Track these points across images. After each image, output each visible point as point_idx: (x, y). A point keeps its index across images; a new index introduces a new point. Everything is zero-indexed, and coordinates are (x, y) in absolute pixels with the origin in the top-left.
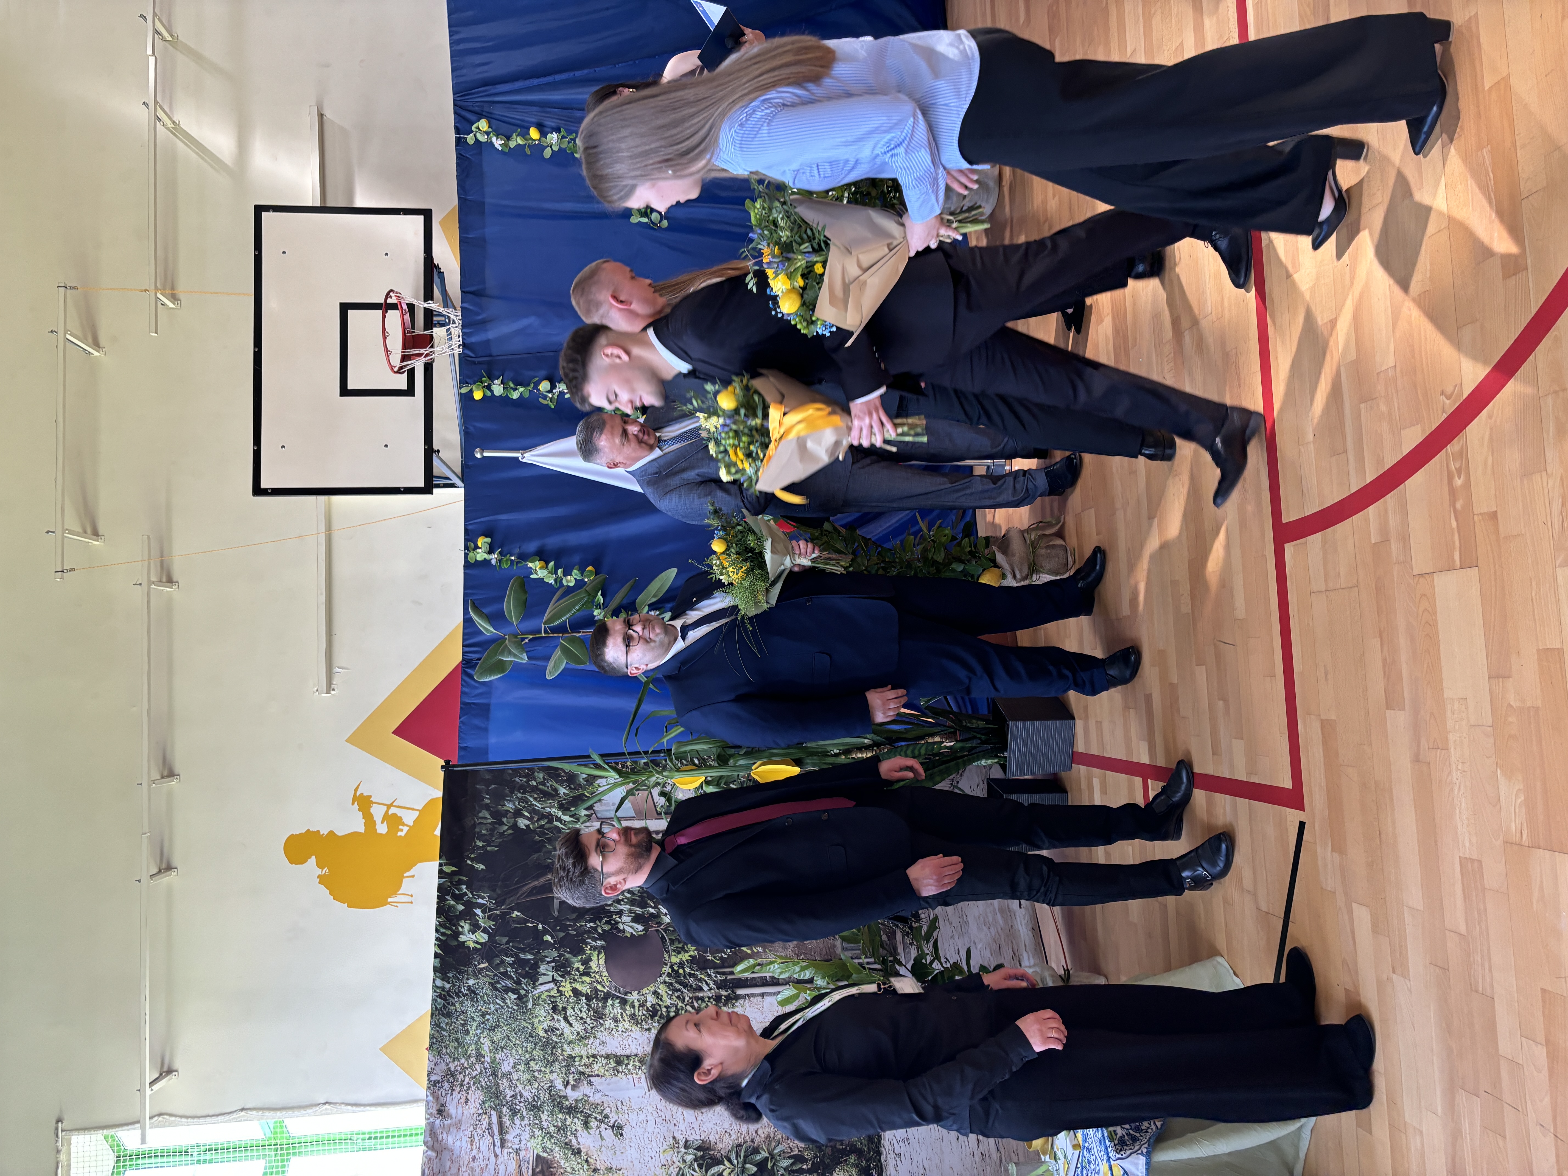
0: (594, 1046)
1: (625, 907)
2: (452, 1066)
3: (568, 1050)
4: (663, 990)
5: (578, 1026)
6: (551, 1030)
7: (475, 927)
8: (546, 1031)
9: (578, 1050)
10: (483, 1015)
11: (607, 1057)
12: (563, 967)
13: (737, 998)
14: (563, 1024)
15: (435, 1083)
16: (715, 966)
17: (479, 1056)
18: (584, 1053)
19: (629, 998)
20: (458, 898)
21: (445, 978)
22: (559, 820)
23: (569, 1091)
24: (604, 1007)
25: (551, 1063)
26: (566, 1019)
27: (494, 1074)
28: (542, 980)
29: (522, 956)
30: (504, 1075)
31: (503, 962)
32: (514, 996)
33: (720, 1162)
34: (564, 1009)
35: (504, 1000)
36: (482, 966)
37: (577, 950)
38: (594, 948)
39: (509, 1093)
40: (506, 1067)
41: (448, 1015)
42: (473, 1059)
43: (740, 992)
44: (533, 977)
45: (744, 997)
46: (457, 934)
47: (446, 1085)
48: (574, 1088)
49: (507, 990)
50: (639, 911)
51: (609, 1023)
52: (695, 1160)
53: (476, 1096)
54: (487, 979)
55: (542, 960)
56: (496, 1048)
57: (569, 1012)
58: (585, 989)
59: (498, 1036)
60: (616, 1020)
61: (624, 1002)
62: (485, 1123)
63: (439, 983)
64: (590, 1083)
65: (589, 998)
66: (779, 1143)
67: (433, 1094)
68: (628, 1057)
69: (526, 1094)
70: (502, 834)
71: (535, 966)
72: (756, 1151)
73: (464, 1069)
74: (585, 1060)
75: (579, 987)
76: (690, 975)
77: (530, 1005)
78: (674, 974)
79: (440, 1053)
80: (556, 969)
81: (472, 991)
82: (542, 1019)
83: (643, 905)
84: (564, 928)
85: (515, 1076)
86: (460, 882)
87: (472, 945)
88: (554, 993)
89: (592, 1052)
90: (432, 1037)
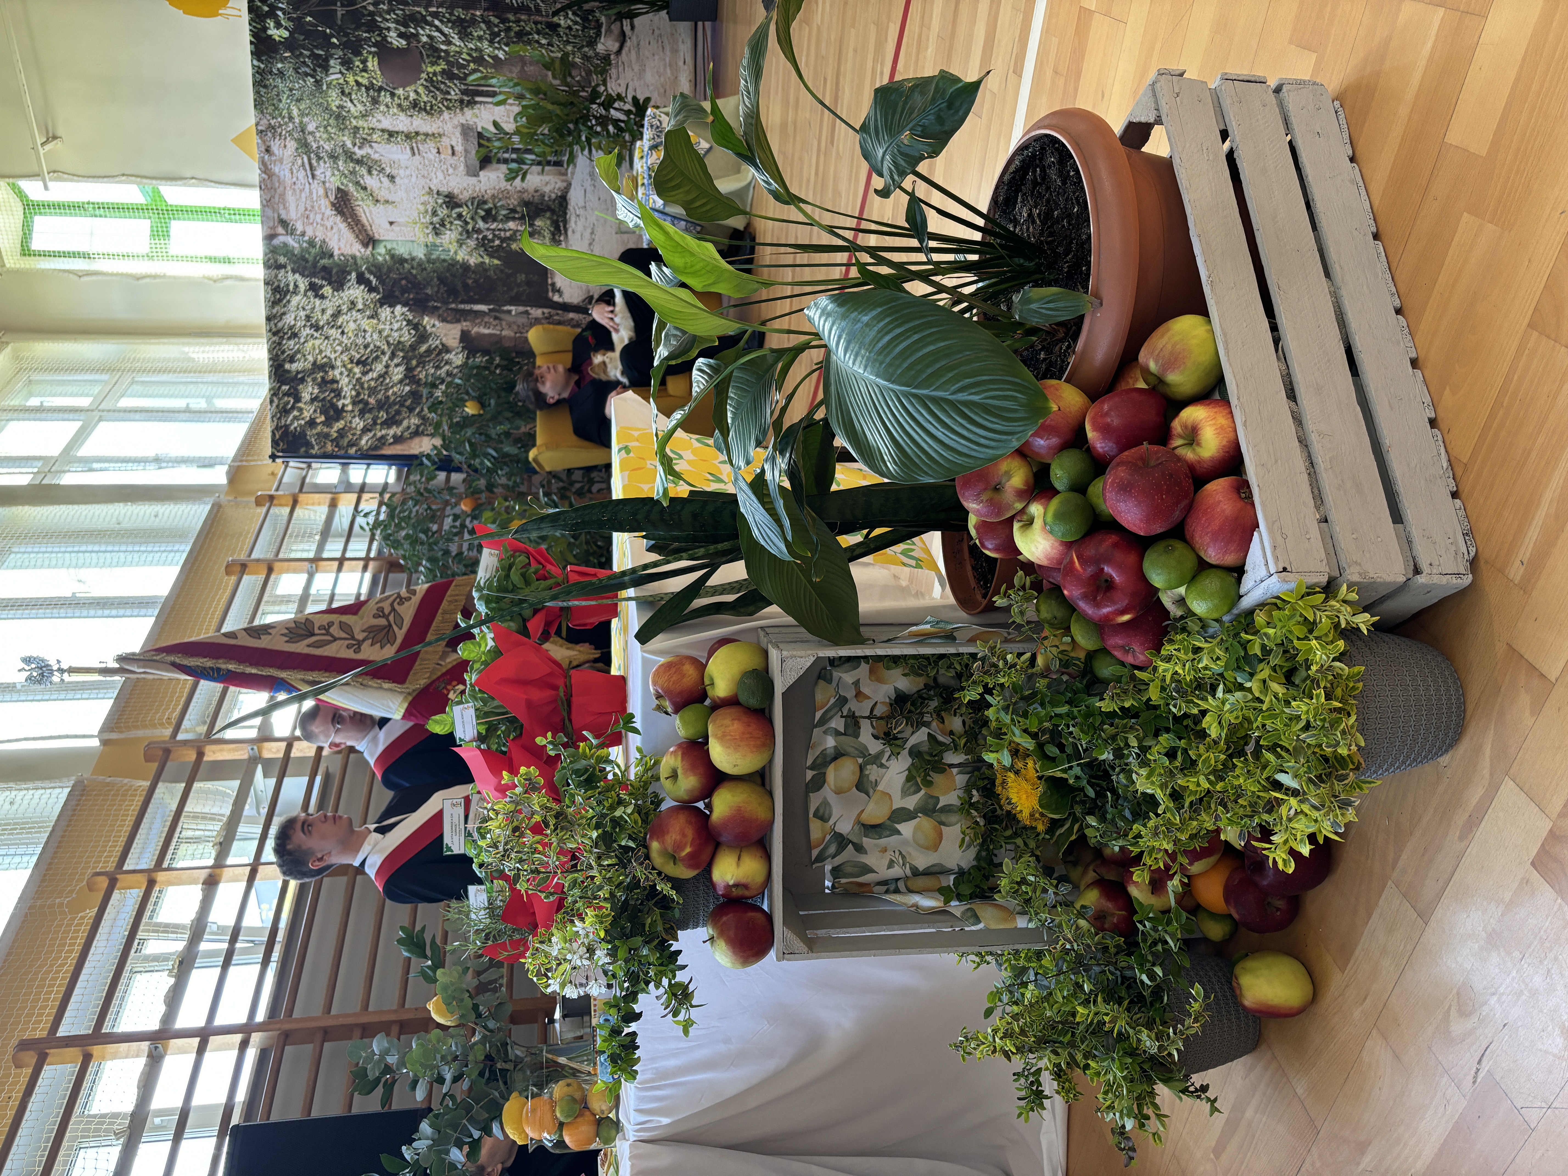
0: (373, 122)
1: (392, 25)
2: (273, 122)
3: (354, 123)
4: (421, 90)
5: (360, 107)
6: (340, 107)
7: (278, 25)
8: (337, 108)
9: (361, 123)
10: (291, 90)
11: (383, 131)
12: (347, 64)
13: (476, 103)
14: (349, 104)
15: (262, 131)
16: (459, 78)
17: (291, 118)
18: (365, 125)
19: (396, 92)
21: (259, 60)
23: (356, 149)
24: (379, 96)
25: (343, 130)
26: (351, 101)
27: (303, 131)
28: (332, 70)
29: (316, 52)
30: (310, 133)
31: (301, 54)
32: (312, 80)
33: (460, 206)
34: (350, 94)
35: (305, 81)
36: (286, 55)
37: (358, 53)
38: (369, 53)
39: (314, 145)
40: (311, 127)
41: (265, 87)
42: (286, 120)
43: (478, 99)
44: (326, 68)
45: (481, 103)
46: (265, 29)
47: (269, 134)
48: (360, 148)
49: (306, 74)
50: (403, 29)
51: (382, 108)
52: (444, 202)
53: (292, 145)
54: (291, 65)
55: (331, 56)
56: (302, 114)
57: (353, 96)
58: (365, 82)
59: (302, 107)
60: (387, 106)
61: (393, 95)
62: (300, 162)
63: (256, 63)
64: (371, 146)
65: (367, 89)
66: (500, 200)
67: (261, 138)
68: (397, 133)
69: (327, 147)
71: (326, 60)
72: (485, 202)
73: (280, 126)
74: (366, 131)
75: (360, 79)
76: (442, 83)
77: (325, 87)
78: (430, 80)
79: (262, 112)
80: (342, 64)
81: (281, 73)
82: (334, 99)
83: (407, 26)
84: (346, 35)
85: (318, 135)
87: (277, 39)
88: (341, 81)
89: (371, 126)
90: (255, 100)
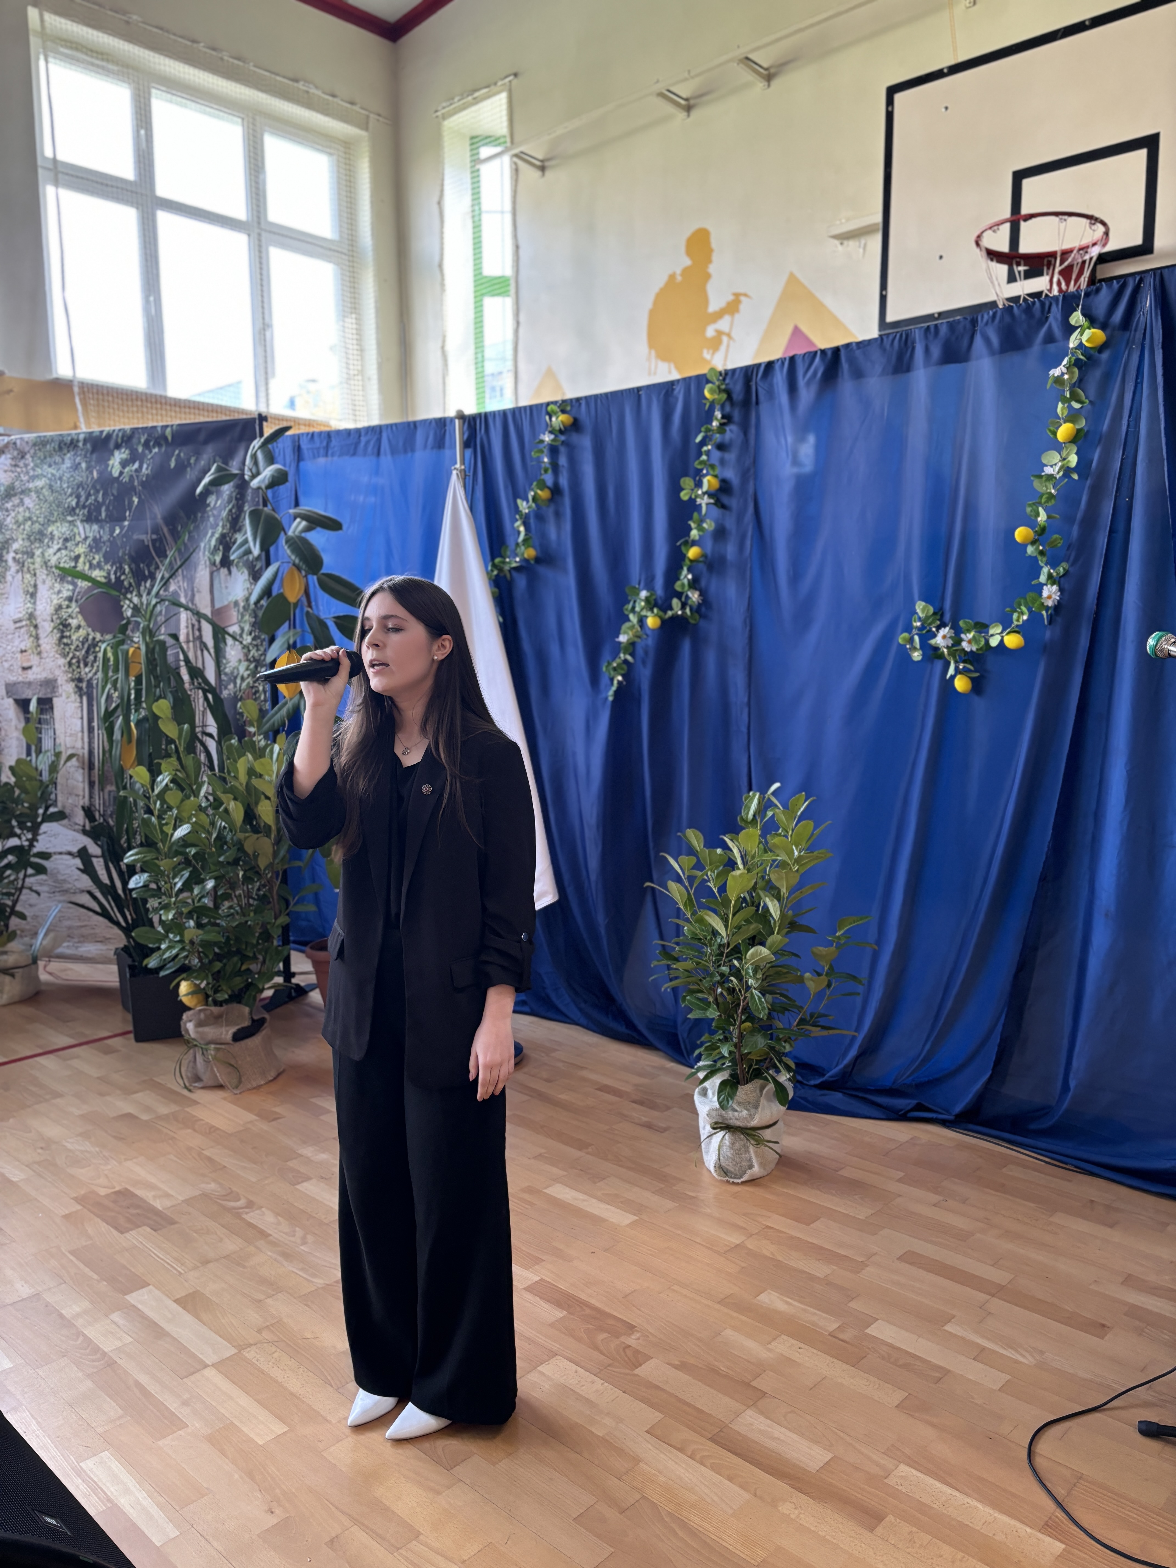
0: (42, 574)
2: (28, 456)
3: (38, 552)
4: (82, 632)
5: (54, 560)
6: (52, 538)
7: (124, 464)
8: (51, 533)
9: (38, 560)
10: (60, 479)
11: (35, 586)
12: (96, 545)
14: (56, 547)
17: (33, 478)
18: (37, 566)
19: (74, 604)
20: (146, 445)
21: (85, 441)
22: (212, 535)
23: (12, 554)
24: (67, 582)
25: (29, 539)
26: (59, 550)
27: (23, 492)
28: (87, 526)
29: (103, 509)
30: (22, 501)
31: (98, 491)
32: (74, 503)
34: (66, 548)
35: (71, 495)
36: (95, 474)
37: (108, 558)
39: (9, 505)
40: (27, 501)
41: (60, 448)
42: (31, 473)
43: (85, 699)
44: (88, 520)
46: (118, 448)
48: (14, 558)
49: (78, 497)
51: (57, 586)
54: (85, 479)
55: (101, 527)
56: (38, 491)
57: (64, 552)
59: (46, 492)
60: (59, 592)
61: (70, 599)
64: (18, 572)
68: (34, 603)
71: (97, 520)
74: (32, 567)
75: (81, 560)
76: (95, 658)
77: (69, 518)
78: (95, 643)
80: (95, 539)
81: (76, 467)
82: (59, 529)
84: (124, 545)
85: (21, 509)
86: (159, 446)
87: (111, 462)
89: (38, 572)
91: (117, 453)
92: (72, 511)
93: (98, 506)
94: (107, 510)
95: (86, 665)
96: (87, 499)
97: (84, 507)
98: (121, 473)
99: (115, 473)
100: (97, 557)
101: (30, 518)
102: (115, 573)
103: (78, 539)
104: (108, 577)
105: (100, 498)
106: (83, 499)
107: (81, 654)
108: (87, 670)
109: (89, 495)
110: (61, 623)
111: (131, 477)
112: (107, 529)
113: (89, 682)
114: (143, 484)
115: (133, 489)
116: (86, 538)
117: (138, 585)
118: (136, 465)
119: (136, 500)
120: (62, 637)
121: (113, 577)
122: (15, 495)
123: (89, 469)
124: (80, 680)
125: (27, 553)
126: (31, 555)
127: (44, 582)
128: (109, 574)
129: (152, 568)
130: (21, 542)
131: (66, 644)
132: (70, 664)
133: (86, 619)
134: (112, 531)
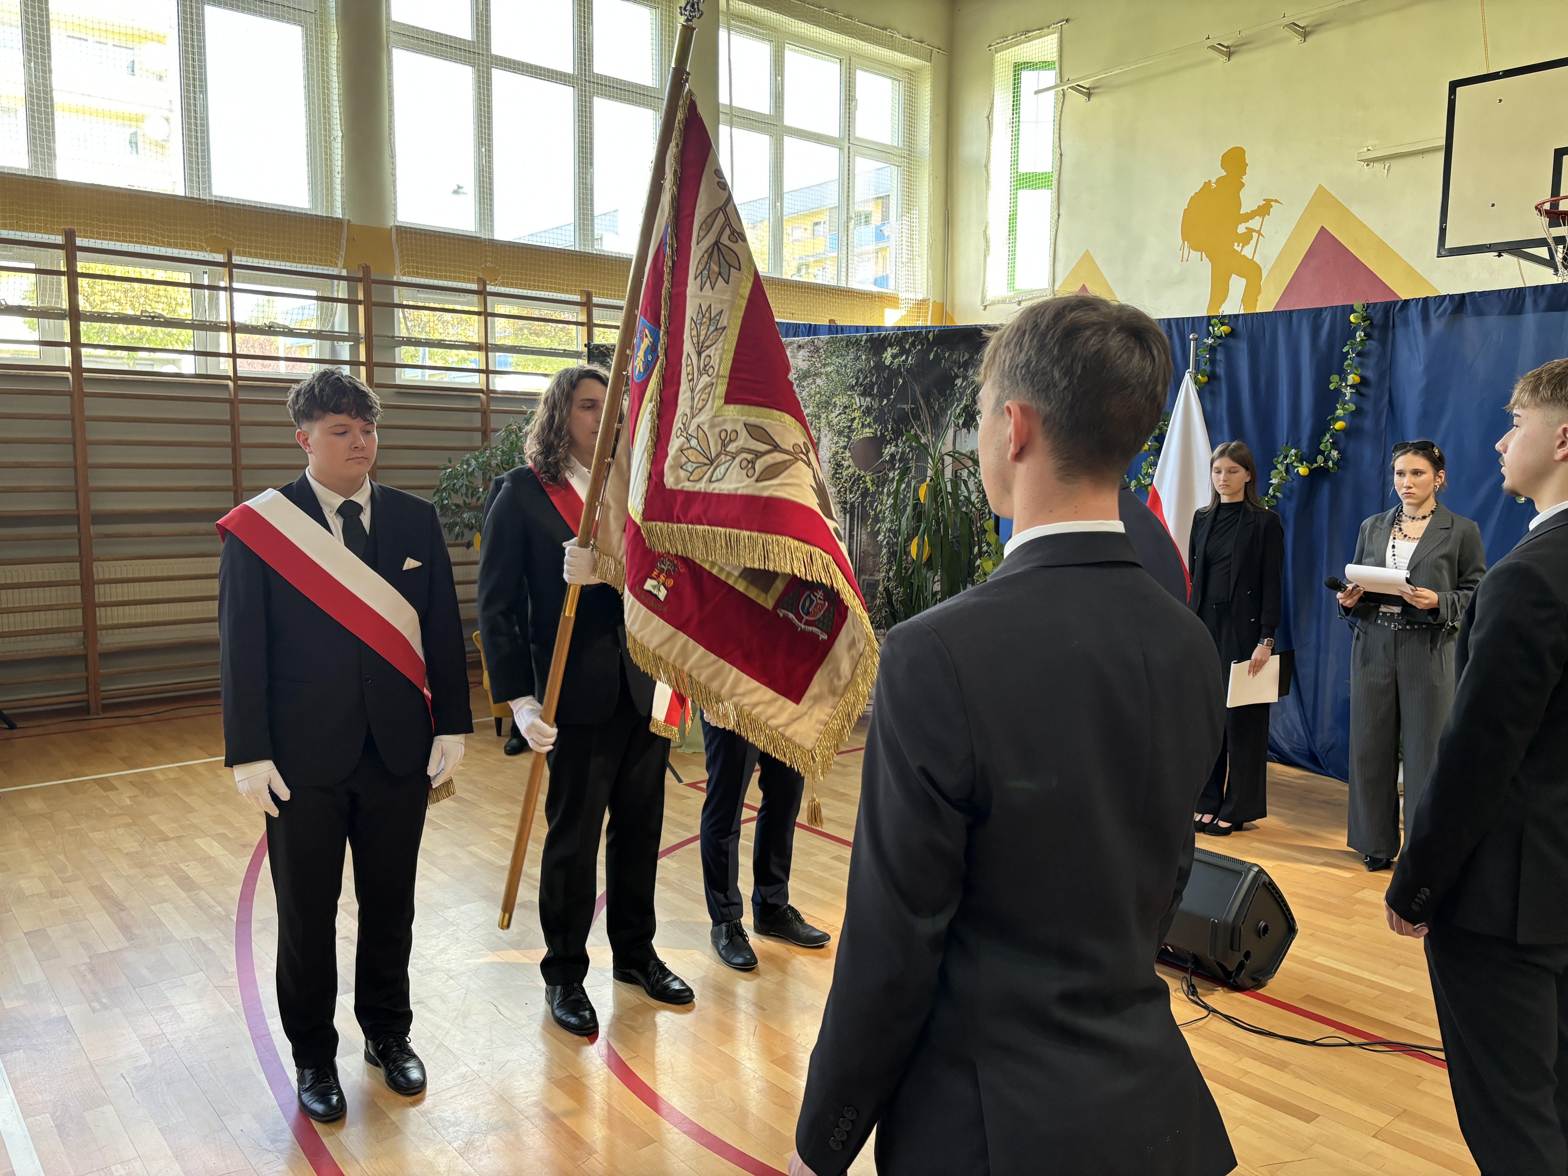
0: (825, 431)
1: (900, 449)
2: (821, 350)
3: (823, 416)
4: (851, 470)
5: (835, 421)
6: (835, 405)
7: (894, 357)
8: (834, 403)
9: (823, 421)
10: (845, 366)
11: (819, 438)
12: (868, 411)
13: (845, 514)
14: (837, 412)
16: (863, 502)
17: (824, 365)
18: (822, 425)
19: (847, 451)
20: (913, 344)
21: (867, 341)
22: (957, 406)
24: (844, 436)
25: (817, 406)
26: (840, 414)
27: (815, 375)
28: (862, 399)
29: (876, 387)
30: (814, 380)
31: (873, 375)
32: (854, 383)
34: (845, 413)
35: (852, 377)
36: (872, 363)
37: (875, 420)
39: (805, 384)
40: (818, 381)
41: (847, 346)
42: (823, 362)
43: (848, 516)
44: (864, 394)
45: (845, 518)
46: (891, 345)
47: (812, 348)
49: (858, 379)
50: (897, 458)
51: (835, 439)
53: (805, 365)
54: (864, 366)
55: (873, 399)
56: (827, 375)
57: (843, 416)
58: (855, 425)
59: (833, 375)
60: (837, 443)
61: (845, 448)
63: (863, 338)
65: (849, 427)
69: (804, 393)
70: (951, 369)
71: (870, 395)
73: (819, 357)
74: (818, 425)
75: (856, 421)
76: (859, 487)
77: (849, 393)
78: (859, 478)
79: (828, 343)
80: (867, 407)
81: (859, 358)
82: (841, 400)
83: (900, 461)
84: (889, 412)
85: (813, 386)
86: (923, 345)
87: (884, 356)
89: (822, 429)
91: (889, 349)
92: (852, 388)
93: (872, 385)
94: (879, 387)
95: (851, 493)
96: (864, 380)
97: (861, 385)
98: (892, 363)
99: (887, 362)
100: (868, 420)
101: (819, 393)
102: (881, 431)
103: (854, 406)
104: (875, 433)
105: (874, 379)
106: (861, 380)
107: (847, 485)
108: (851, 496)
109: (866, 377)
110: (836, 464)
111: (899, 365)
112: (877, 400)
113: (852, 504)
114: (908, 370)
115: (900, 373)
116: (861, 406)
117: (896, 439)
118: (904, 357)
119: (901, 381)
120: (836, 473)
121: (879, 433)
122: (809, 377)
123: (868, 360)
124: (845, 503)
125: (815, 416)
126: (819, 418)
127: (826, 436)
128: (876, 431)
129: (908, 428)
130: (811, 408)
131: (839, 478)
132: (839, 491)
133: (854, 461)
134: (881, 402)
